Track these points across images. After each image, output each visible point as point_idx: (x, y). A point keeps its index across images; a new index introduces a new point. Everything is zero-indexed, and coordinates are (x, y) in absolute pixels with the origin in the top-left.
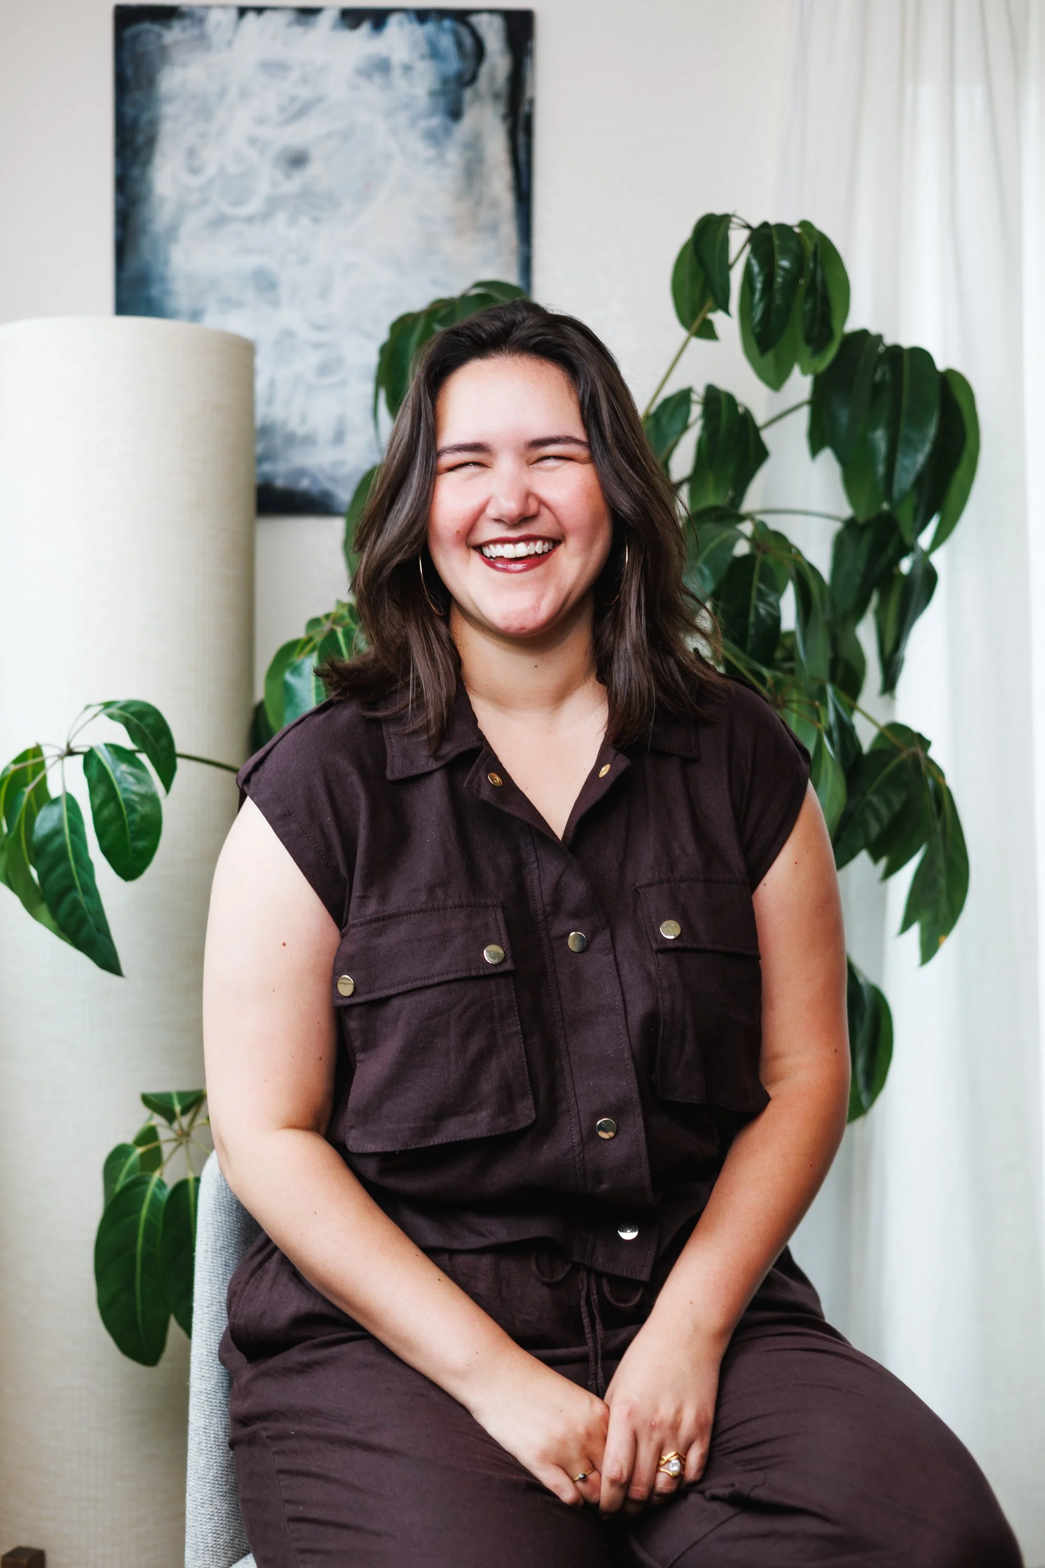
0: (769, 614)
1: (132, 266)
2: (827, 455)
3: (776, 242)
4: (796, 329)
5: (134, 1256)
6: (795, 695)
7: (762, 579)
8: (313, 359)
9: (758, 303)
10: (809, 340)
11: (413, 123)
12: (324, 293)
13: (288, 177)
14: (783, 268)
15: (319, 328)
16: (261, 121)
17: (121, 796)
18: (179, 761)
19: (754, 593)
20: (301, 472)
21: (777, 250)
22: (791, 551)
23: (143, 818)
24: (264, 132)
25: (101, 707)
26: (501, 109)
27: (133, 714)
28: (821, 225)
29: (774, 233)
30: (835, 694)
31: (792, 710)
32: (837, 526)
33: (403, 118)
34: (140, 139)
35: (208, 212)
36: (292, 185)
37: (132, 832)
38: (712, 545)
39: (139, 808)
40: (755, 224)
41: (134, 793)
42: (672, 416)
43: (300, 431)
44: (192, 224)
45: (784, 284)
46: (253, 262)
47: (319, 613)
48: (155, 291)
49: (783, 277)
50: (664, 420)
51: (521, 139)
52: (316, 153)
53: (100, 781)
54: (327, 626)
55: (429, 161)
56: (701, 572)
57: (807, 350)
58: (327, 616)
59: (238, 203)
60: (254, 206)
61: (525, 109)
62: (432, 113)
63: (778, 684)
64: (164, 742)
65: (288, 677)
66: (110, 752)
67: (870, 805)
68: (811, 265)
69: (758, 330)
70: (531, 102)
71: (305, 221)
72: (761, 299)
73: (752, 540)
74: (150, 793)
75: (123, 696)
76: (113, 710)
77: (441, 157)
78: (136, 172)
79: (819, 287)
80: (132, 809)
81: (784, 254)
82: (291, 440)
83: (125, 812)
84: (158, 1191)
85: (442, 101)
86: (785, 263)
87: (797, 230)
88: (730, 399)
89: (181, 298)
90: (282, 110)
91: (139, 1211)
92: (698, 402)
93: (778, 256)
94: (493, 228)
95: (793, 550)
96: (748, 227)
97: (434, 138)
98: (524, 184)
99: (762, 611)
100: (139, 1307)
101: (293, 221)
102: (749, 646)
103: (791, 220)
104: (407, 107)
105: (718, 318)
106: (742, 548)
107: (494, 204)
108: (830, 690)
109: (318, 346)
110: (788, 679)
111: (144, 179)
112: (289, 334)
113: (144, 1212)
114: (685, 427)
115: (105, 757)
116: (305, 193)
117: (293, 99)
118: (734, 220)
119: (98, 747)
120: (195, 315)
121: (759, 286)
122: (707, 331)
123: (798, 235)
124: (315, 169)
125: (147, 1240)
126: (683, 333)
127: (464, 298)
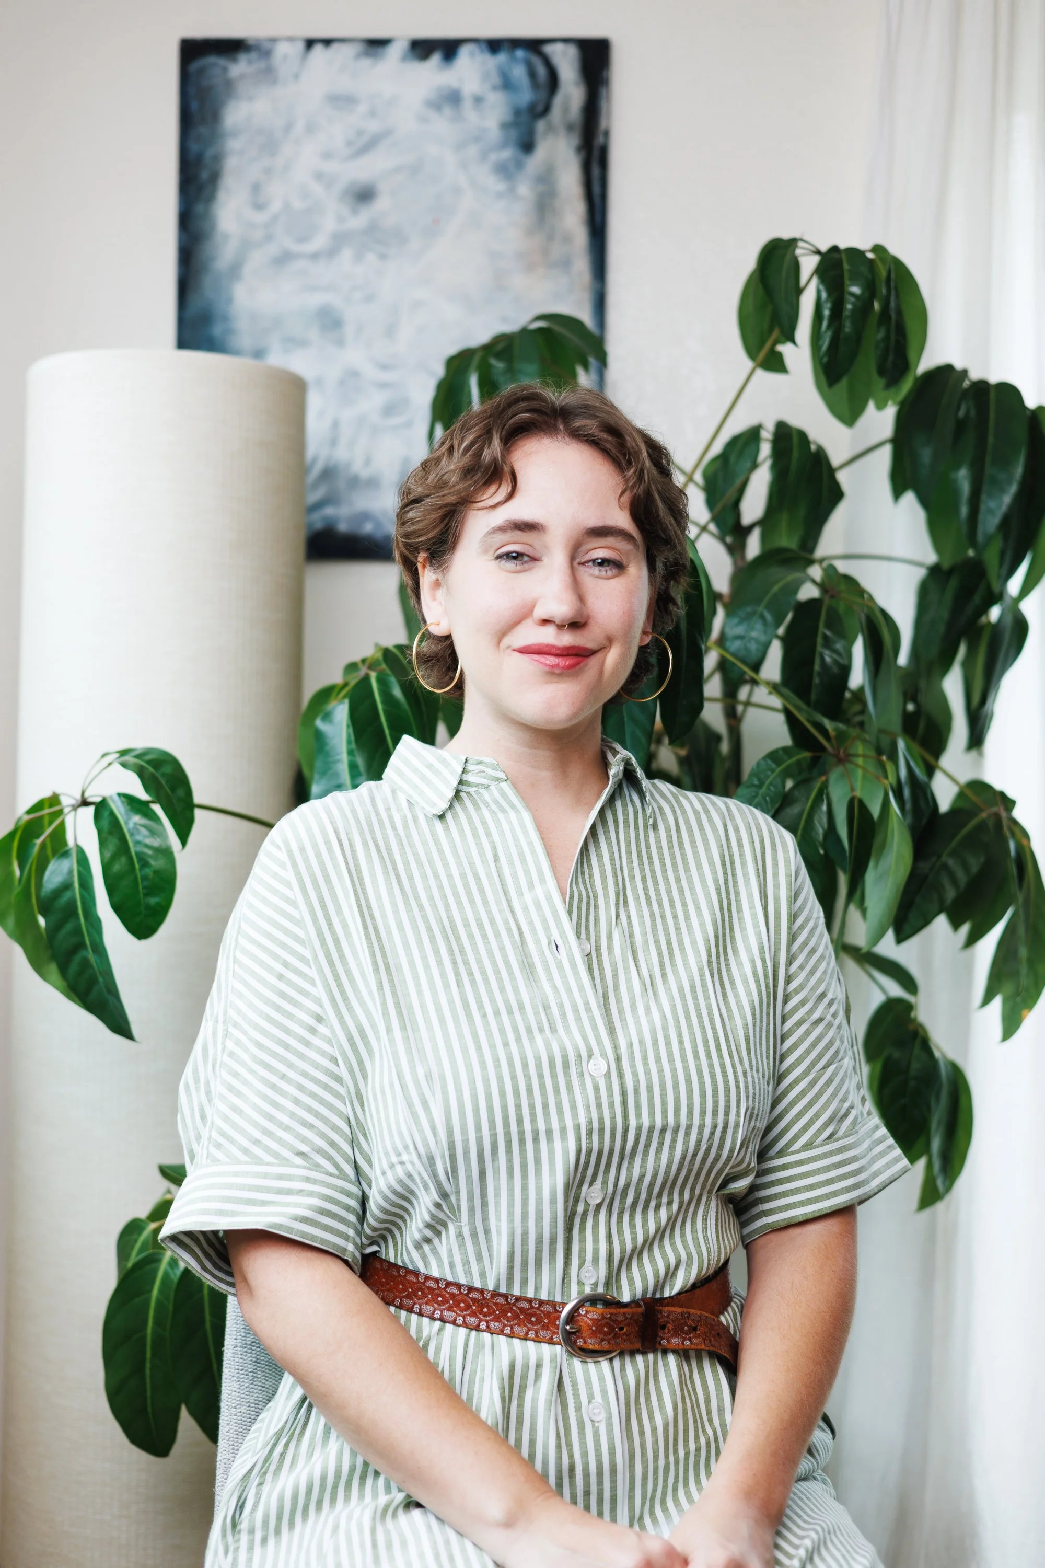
0: (836, 662)
1: (195, 305)
2: (909, 498)
3: (846, 266)
4: (868, 360)
5: (144, 1338)
6: (860, 748)
7: (829, 626)
8: (378, 399)
9: (826, 332)
10: (881, 372)
11: (484, 156)
12: (390, 332)
13: (355, 212)
14: (853, 295)
15: (384, 367)
16: (327, 155)
17: (133, 850)
18: (198, 813)
19: (820, 640)
20: (365, 516)
21: (846, 275)
22: (863, 597)
23: (156, 872)
24: (331, 167)
25: (117, 755)
26: (575, 140)
27: (149, 762)
28: (895, 249)
29: (844, 257)
30: (908, 748)
31: (857, 765)
32: (922, 573)
33: (473, 151)
34: (204, 175)
35: (273, 249)
36: (359, 220)
37: (144, 888)
38: (776, 588)
39: (152, 862)
40: (824, 248)
41: (147, 846)
42: (741, 453)
43: (364, 473)
44: (256, 260)
45: (853, 311)
46: (317, 300)
47: (356, 657)
48: (217, 330)
49: (853, 304)
50: (732, 459)
51: (596, 171)
52: (383, 188)
53: (110, 833)
54: (363, 671)
55: (500, 195)
56: (762, 617)
57: (880, 382)
58: (364, 661)
59: (303, 239)
60: (319, 242)
61: (600, 139)
62: (503, 145)
63: (841, 736)
64: (181, 792)
65: (319, 723)
66: (123, 802)
67: (945, 867)
68: (884, 291)
69: (825, 360)
70: (607, 134)
71: (371, 257)
72: (829, 326)
73: (822, 586)
74: (164, 846)
75: (140, 744)
76: (128, 758)
77: (512, 190)
78: (199, 208)
79: (893, 315)
80: (144, 863)
81: (854, 280)
82: (355, 482)
83: (137, 866)
84: (170, 1270)
85: (514, 134)
86: (856, 290)
87: (870, 255)
88: (803, 436)
89: (244, 335)
90: (349, 143)
91: (151, 1291)
92: (767, 440)
93: (847, 282)
94: (566, 264)
95: (866, 596)
96: (818, 252)
97: (505, 171)
98: (598, 218)
99: (828, 659)
100: (149, 1394)
101: (359, 257)
102: (813, 697)
103: (863, 243)
104: (477, 139)
105: (786, 349)
106: (808, 592)
107: (567, 239)
108: (901, 744)
109: (383, 386)
110: (854, 732)
111: (207, 215)
112: (354, 374)
113: (155, 1292)
114: (755, 466)
115: (117, 807)
116: (372, 229)
117: (360, 133)
118: (801, 244)
119: (111, 797)
120: (259, 354)
121: (826, 313)
122: (775, 363)
123: (871, 261)
124: (382, 204)
125: (158, 1322)
126: (748, 364)
127: (524, 331)
